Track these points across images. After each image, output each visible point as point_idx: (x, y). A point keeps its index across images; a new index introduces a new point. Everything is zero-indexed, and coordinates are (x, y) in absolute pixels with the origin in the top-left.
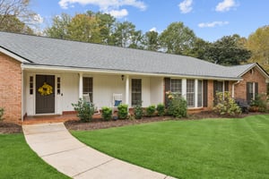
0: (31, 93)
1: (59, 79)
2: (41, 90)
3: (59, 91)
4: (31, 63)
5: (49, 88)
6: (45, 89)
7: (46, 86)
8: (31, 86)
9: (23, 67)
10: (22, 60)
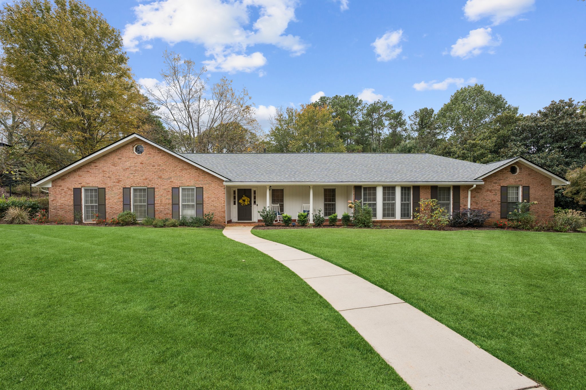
0: (235, 204)
1: (255, 192)
2: (241, 201)
3: (255, 202)
4: (230, 181)
5: (247, 199)
6: (244, 201)
7: (244, 198)
8: (235, 198)
9: (225, 183)
10: (224, 179)
